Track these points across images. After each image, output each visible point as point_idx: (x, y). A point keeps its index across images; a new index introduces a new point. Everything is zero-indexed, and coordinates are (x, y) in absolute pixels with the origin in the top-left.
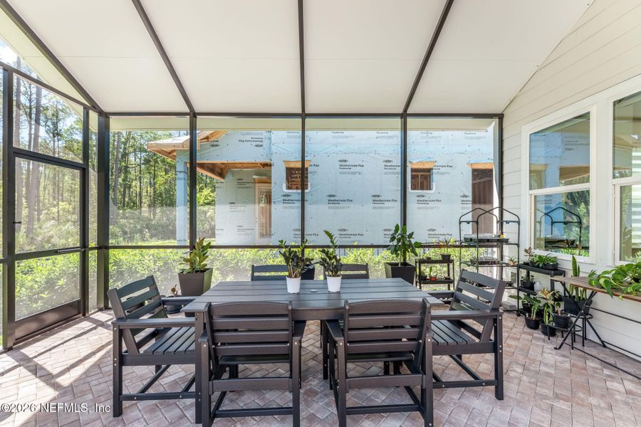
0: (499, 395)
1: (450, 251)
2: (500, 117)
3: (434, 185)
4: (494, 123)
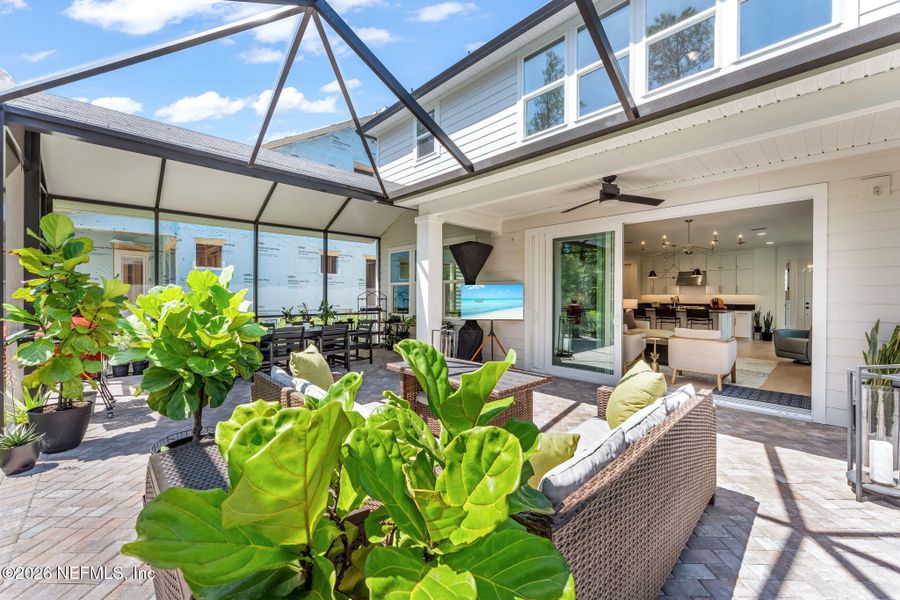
0: (371, 362)
1: (352, 317)
2: (379, 239)
3: (339, 270)
4: (375, 242)
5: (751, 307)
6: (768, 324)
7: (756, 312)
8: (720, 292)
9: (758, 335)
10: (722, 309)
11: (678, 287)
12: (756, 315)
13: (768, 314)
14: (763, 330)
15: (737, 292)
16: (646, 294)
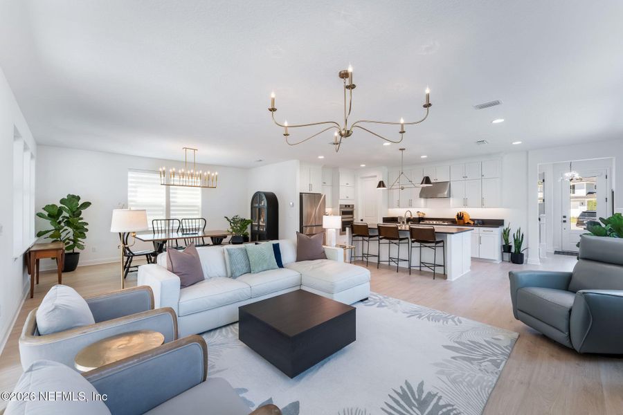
5: (498, 223)
6: (518, 243)
7: (505, 227)
8: (465, 205)
9: (507, 256)
10: (468, 223)
11: (422, 200)
12: (505, 231)
13: (519, 231)
14: (513, 250)
15: (483, 205)
16: (393, 207)
